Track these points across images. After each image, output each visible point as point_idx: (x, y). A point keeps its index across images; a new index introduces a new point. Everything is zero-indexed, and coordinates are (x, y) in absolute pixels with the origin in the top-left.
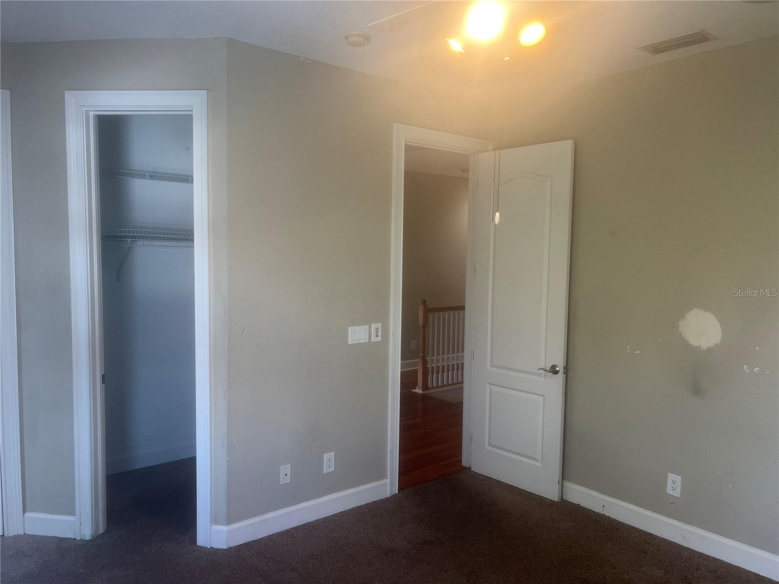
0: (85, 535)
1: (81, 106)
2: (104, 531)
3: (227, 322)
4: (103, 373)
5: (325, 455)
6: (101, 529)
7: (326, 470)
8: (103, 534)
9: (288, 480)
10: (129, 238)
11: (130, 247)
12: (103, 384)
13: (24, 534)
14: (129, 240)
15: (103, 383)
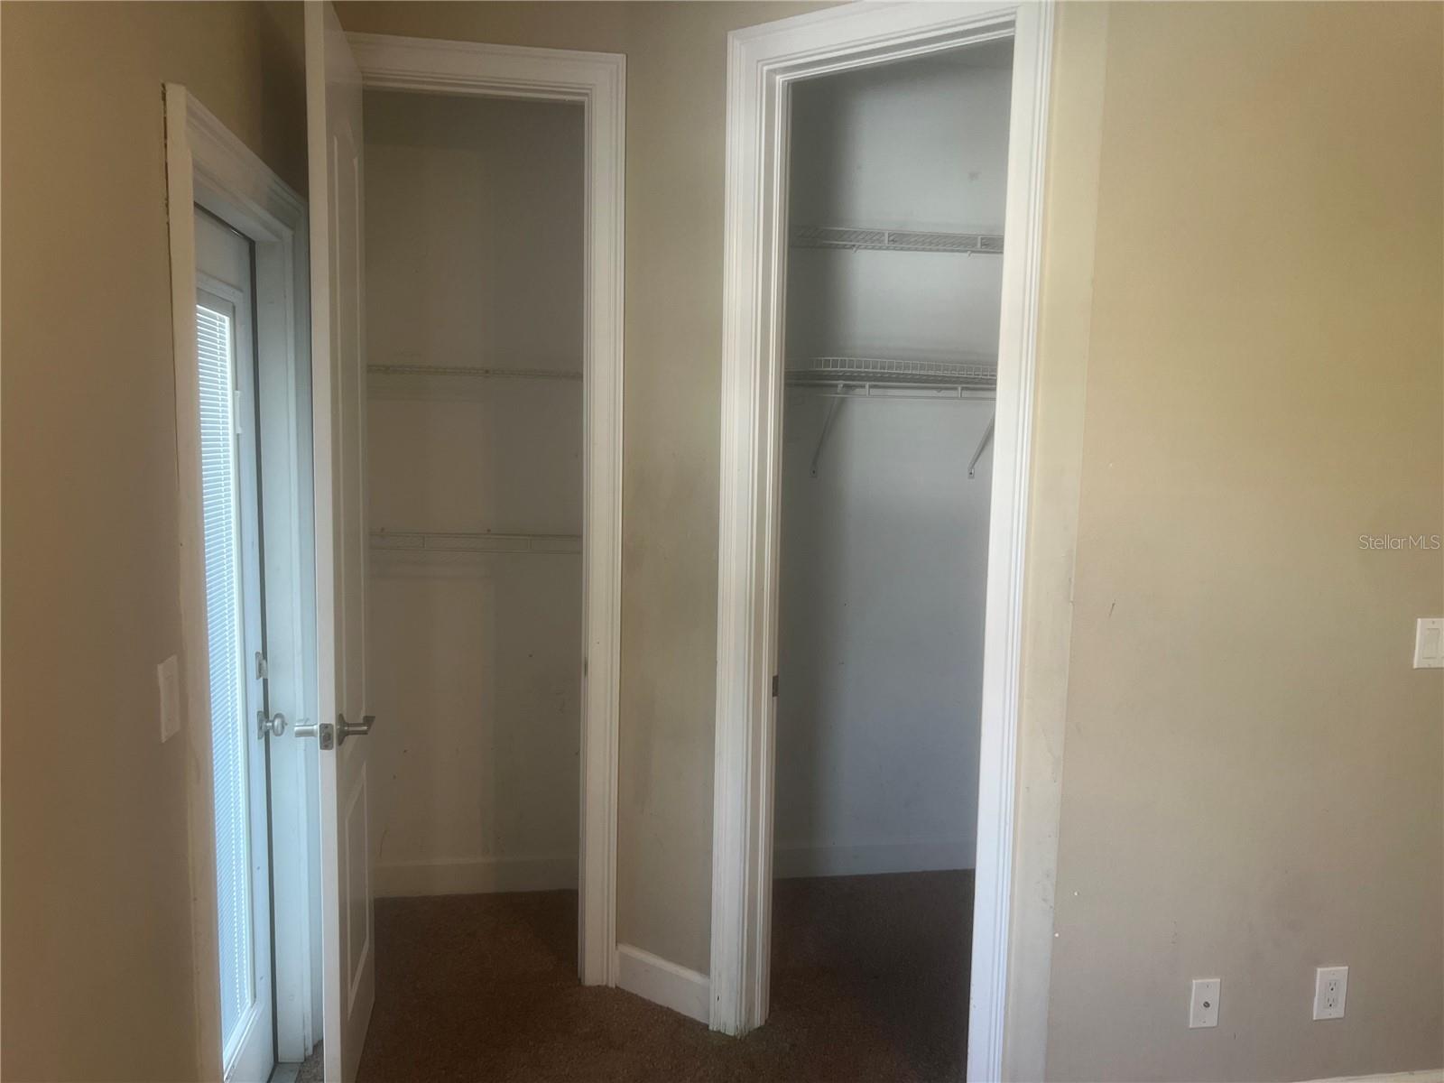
0: (725, 1024)
1: (758, 61)
2: (763, 1023)
3: (1070, 580)
4: (776, 674)
5: (1319, 970)
6: (758, 1020)
7: (1318, 1011)
8: (759, 1028)
9: (1211, 1019)
10: (839, 378)
11: (843, 401)
12: (775, 698)
13: (616, 987)
14: (841, 383)
15: (774, 695)
